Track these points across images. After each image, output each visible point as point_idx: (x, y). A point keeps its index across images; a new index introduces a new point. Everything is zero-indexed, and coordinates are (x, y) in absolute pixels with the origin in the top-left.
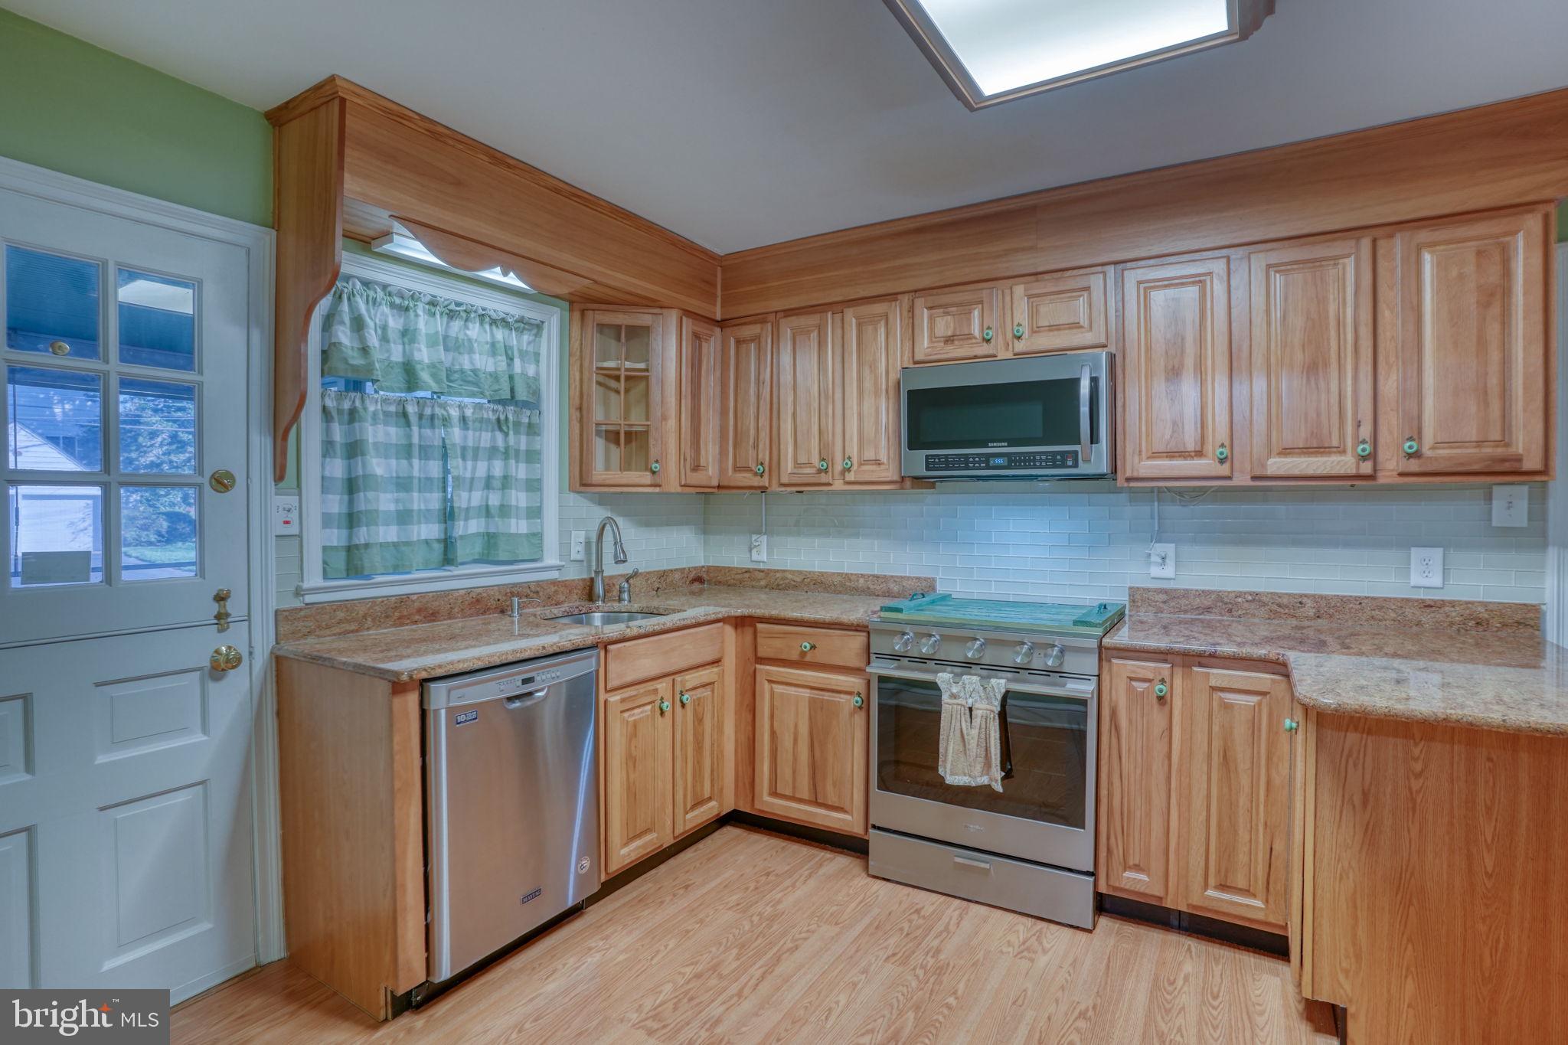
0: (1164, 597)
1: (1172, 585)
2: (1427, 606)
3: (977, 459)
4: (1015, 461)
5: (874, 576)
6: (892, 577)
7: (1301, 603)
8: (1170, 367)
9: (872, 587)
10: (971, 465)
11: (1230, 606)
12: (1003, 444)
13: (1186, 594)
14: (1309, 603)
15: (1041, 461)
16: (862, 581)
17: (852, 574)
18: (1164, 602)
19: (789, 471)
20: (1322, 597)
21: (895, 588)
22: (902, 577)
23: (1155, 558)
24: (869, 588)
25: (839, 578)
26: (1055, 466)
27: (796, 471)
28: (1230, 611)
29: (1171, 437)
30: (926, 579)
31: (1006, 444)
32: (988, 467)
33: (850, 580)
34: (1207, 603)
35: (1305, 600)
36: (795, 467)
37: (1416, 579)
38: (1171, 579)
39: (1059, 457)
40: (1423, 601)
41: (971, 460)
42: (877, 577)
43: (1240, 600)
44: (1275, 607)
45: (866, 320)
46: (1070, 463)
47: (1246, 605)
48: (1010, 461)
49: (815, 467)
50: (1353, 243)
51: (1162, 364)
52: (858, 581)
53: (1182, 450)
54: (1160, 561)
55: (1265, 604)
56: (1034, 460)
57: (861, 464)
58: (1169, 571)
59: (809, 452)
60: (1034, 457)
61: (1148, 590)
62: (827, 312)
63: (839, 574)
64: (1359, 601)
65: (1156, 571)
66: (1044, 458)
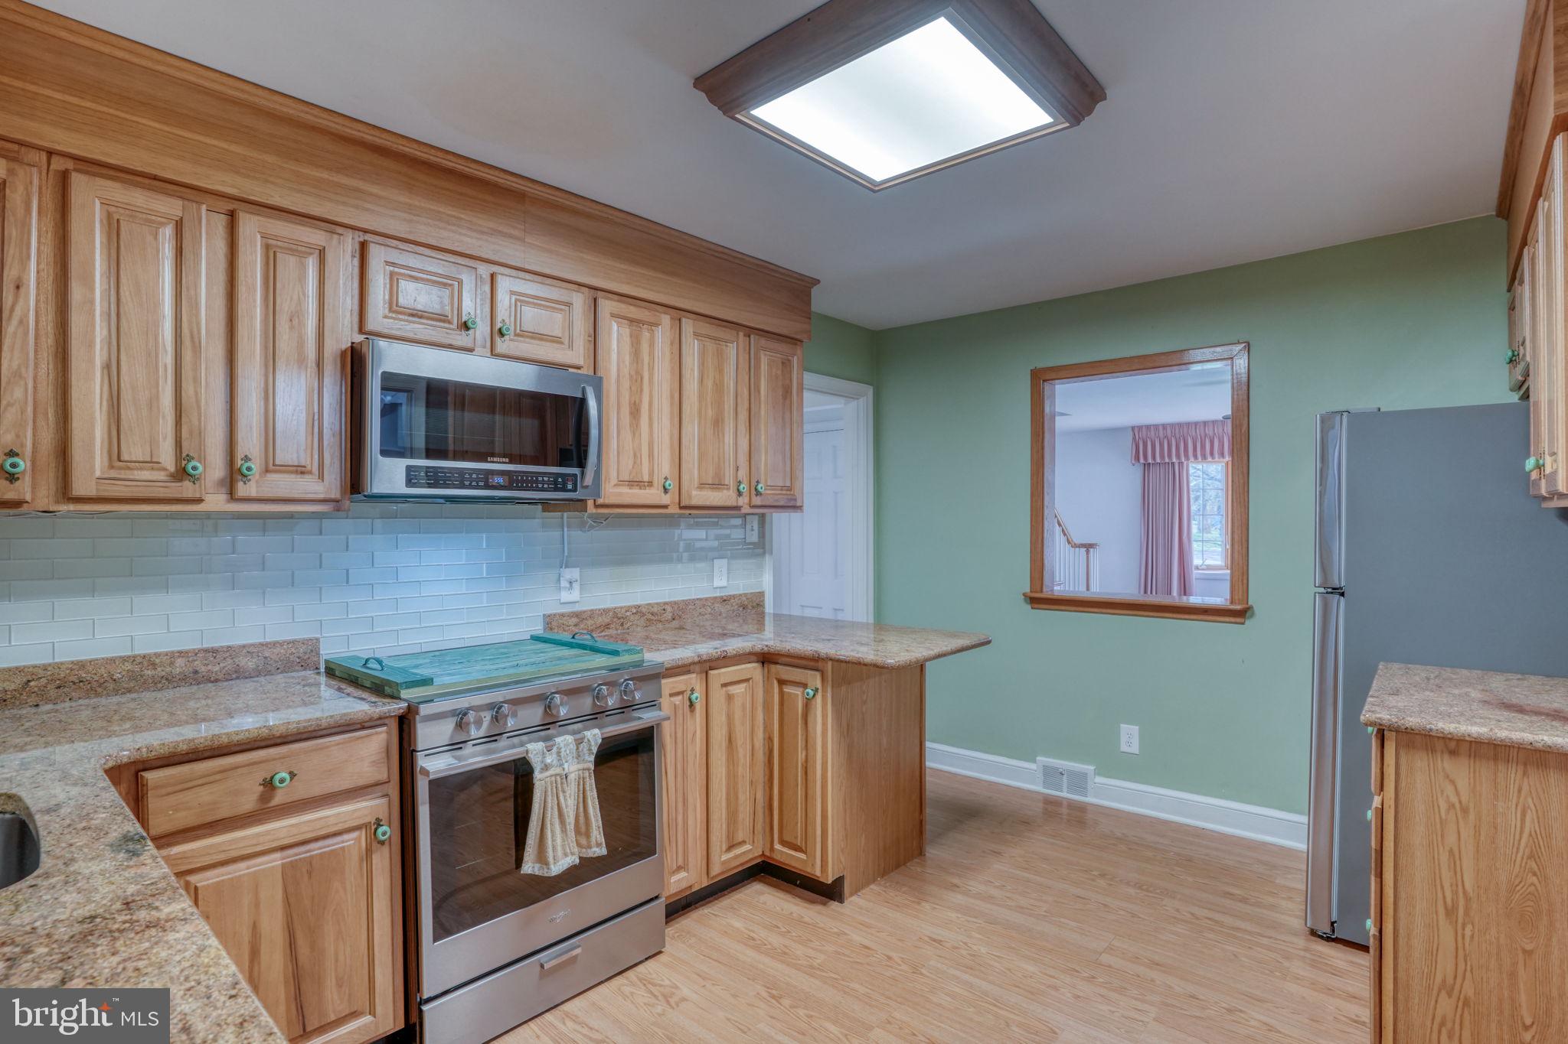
0: (575, 620)
1: (577, 608)
2: (724, 600)
3: (474, 476)
4: (517, 481)
5: (206, 651)
6: (244, 646)
7: (664, 610)
8: (633, 402)
9: (203, 669)
10: (467, 483)
11: (622, 620)
12: (504, 460)
13: (592, 614)
14: (669, 609)
15: (543, 482)
16: (180, 662)
17: (157, 655)
18: (575, 625)
19: (98, 474)
20: (675, 603)
21: (250, 663)
22: (262, 644)
23: (564, 584)
24: (196, 672)
25: (128, 666)
26: (556, 489)
27: (113, 474)
28: (622, 625)
29: (633, 467)
30: (304, 642)
31: (507, 460)
32: (487, 487)
33: (154, 665)
34: (607, 620)
35: (666, 607)
36: (111, 467)
37: (717, 583)
38: (576, 602)
39: (560, 480)
40: (721, 597)
41: (467, 476)
42: (214, 651)
43: (628, 614)
44: (650, 616)
45: (279, 243)
46: (570, 487)
47: (632, 618)
48: (511, 482)
49: (165, 469)
50: (734, 332)
51: (627, 398)
52: (172, 664)
53: (641, 480)
54: (568, 585)
55: (644, 615)
56: (537, 482)
57: (267, 471)
58: (574, 595)
59: (153, 443)
60: (537, 479)
61: (562, 615)
62: (199, 203)
63: (124, 659)
64: (693, 602)
65: (565, 596)
66: (546, 479)
